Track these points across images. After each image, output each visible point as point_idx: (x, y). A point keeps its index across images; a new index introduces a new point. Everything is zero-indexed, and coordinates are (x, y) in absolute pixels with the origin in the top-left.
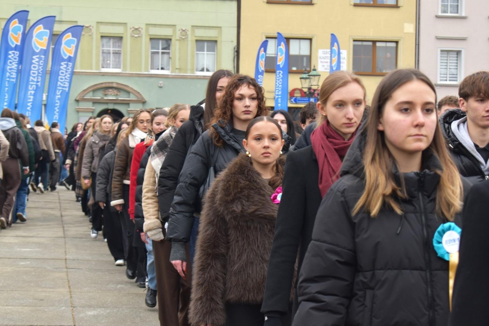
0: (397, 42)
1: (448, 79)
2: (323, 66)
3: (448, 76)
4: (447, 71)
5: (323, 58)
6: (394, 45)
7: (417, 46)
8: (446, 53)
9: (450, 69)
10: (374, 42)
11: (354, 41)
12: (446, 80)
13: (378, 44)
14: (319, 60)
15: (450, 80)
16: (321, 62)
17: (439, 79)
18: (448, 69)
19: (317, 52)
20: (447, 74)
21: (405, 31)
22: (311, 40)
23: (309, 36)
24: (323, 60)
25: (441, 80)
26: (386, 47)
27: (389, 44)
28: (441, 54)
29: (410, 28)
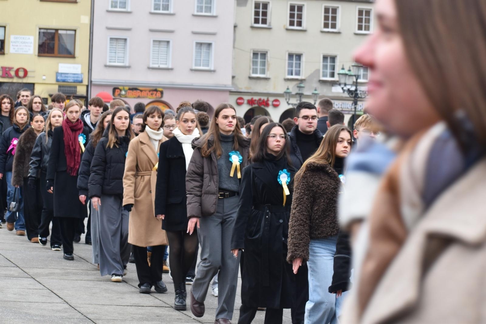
0: (75, 31)
1: (117, 61)
2: (14, 49)
3: (117, 58)
4: (116, 55)
5: (14, 42)
6: (73, 32)
7: (91, 34)
8: (115, 40)
9: (118, 53)
10: (57, 30)
11: (40, 29)
12: (115, 62)
13: (60, 32)
14: (11, 44)
15: (118, 62)
16: (13, 45)
17: (108, 60)
18: (117, 54)
19: (9, 37)
20: (115, 57)
21: (82, 22)
22: (5, 27)
23: (4, 25)
24: (14, 44)
25: (110, 62)
26: (66, 35)
27: (69, 32)
28: (110, 40)
29: (86, 20)
